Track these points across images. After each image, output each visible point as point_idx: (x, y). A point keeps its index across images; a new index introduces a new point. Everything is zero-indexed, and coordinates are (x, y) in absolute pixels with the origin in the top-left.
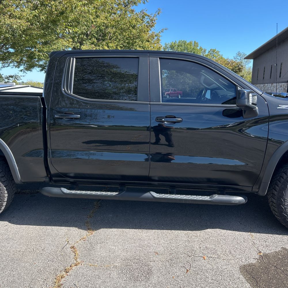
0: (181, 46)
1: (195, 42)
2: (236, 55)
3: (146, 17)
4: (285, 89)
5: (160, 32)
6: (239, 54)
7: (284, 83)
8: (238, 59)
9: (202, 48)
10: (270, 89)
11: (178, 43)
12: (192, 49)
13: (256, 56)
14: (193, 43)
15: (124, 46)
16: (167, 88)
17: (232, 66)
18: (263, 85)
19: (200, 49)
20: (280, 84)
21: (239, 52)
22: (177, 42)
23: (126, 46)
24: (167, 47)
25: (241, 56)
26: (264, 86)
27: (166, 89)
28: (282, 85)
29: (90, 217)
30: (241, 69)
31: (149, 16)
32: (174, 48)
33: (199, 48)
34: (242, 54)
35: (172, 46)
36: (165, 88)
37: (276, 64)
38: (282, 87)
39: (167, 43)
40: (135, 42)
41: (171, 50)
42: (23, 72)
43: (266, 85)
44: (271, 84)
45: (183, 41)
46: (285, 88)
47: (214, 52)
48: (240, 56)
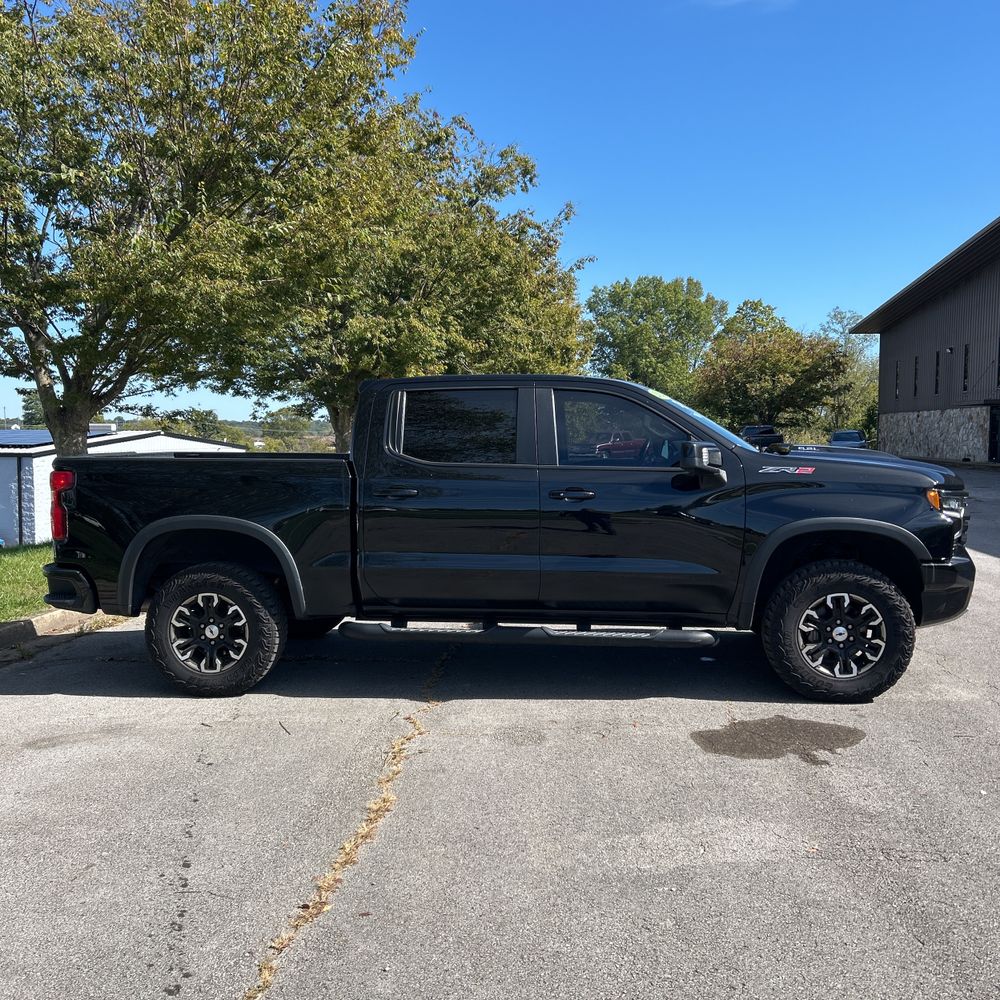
0: (646, 294)
1: (690, 280)
2: (828, 319)
3: (531, 231)
4: (982, 426)
5: (571, 269)
6: (838, 316)
7: (979, 409)
8: (835, 331)
9: (713, 298)
10: (939, 428)
11: (635, 286)
12: (681, 303)
13: (888, 321)
14: (685, 283)
15: (465, 311)
16: (602, 431)
17: (812, 357)
18: (916, 414)
19: (707, 301)
20: (968, 412)
21: (838, 308)
22: (633, 282)
23: (472, 313)
24: (600, 300)
25: (846, 322)
26: (918, 416)
27: (599, 434)
28: (974, 416)
29: (429, 687)
30: (841, 363)
31: (539, 228)
32: (621, 300)
33: (703, 299)
34: (848, 315)
35: (617, 294)
36: (597, 431)
37: (951, 349)
38: (975, 420)
39: (600, 287)
40: (500, 302)
41: (612, 307)
42: (164, 393)
43: (926, 413)
44: (938, 412)
45: (650, 277)
46: (982, 423)
47: (755, 310)
48: (840, 322)
